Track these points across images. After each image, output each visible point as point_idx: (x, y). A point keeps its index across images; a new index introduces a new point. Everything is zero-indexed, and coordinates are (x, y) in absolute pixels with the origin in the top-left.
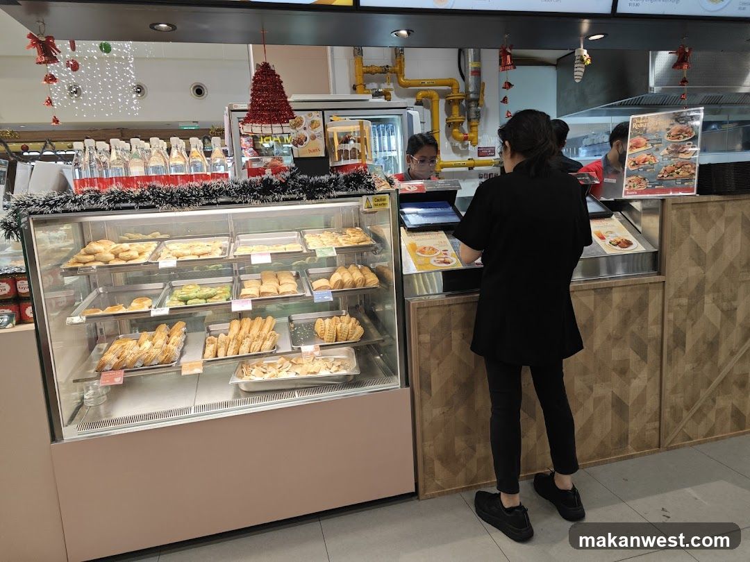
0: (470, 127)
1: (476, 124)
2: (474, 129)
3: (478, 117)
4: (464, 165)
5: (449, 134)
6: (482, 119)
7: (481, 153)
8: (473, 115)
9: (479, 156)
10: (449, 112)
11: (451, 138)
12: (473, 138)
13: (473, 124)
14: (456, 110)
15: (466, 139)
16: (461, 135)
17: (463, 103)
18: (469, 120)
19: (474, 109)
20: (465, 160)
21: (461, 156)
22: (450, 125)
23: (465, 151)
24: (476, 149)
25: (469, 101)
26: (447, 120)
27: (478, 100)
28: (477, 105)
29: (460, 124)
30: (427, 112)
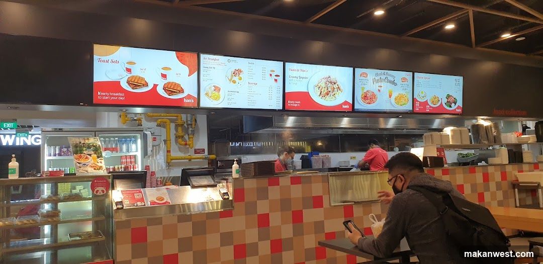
0: (189, 138)
1: (193, 137)
2: (191, 139)
3: (193, 133)
4: (186, 159)
5: (176, 142)
6: (196, 135)
7: (196, 152)
8: (190, 132)
9: (195, 153)
10: (176, 130)
11: (178, 144)
12: (191, 144)
13: (191, 137)
14: (180, 129)
15: (186, 144)
16: (183, 143)
17: (185, 125)
18: (188, 135)
19: (191, 129)
20: (187, 156)
21: (184, 153)
22: (177, 137)
23: (187, 151)
24: (193, 149)
25: (188, 125)
26: (175, 134)
27: (192, 125)
28: (191, 127)
29: (183, 137)
30: (164, 130)
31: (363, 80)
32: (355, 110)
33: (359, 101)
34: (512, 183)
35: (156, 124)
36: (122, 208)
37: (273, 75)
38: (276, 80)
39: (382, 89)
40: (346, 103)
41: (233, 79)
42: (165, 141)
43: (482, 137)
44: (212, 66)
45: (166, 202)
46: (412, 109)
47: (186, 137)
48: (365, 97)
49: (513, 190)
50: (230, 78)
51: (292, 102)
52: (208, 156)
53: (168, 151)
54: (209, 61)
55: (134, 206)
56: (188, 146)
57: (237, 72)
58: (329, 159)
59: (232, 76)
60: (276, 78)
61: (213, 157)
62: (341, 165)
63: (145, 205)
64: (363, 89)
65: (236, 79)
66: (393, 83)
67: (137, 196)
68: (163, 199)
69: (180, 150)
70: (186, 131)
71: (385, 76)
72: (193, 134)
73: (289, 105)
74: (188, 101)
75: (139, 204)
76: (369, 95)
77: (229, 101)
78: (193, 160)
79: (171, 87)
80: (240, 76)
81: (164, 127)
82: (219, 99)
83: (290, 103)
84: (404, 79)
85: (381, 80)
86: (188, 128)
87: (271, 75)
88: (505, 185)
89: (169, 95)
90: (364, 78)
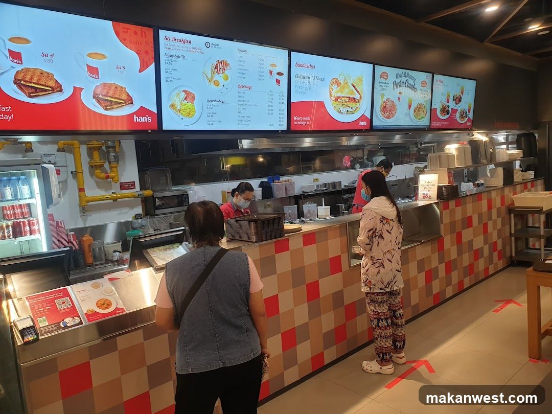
0: (111, 168)
1: (116, 165)
2: (114, 169)
3: (117, 159)
4: (108, 199)
5: (92, 174)
6: (120, 162)
7: (123, 186)
8: (112, 159)
9: (122, 189)
10: (90, 155)
11: (94, 177)
12: (115, 176)
13: (113, 165)
14: (96, 155)
15: (108, 177)
16: (103, 175)
17: (104, 148)
18: (110, 162)
19: (112, 154)
20: (108, 194)
21: (106, 191)
22: (93, 168)
23: (108, 187)
24: (118, 184)
25: (108, 147)
26: (89, 163)
27: (115, 147)
28: (115, 151)
29: (101, 166)
30: (70, 157)
31: (383, 83)
32: (373, 128)
33: (378, 114)
34: (508, 208)
35: (56, 147)
36: (37, 340)
37: (275, 72)
38: (278, 81)
39: (402, 96)
40: (363, 118)
41: (214, 80)
42: (75, 174)
43: (481, 156)
44: (180, 53)
45: (117, 309)
46: (429, 124)
47: (107, 166)
48: (384, 109)
49: (508, 216)
50: (209, 76)
51: (299, 119)
52: (142, 192)
53: (81, 190)
54: (174, 43)
55: (60, 328)
56: (109, 180)
57: (220, 66)
58: (292, 184)
59: (213, 73)
60: (278, 77)
61: (148, 193)
62: (305, 190)
63: (81, 323)
64: (383, 95)
65: (219, 77)
66: (413, 87)
67: (61, 305)
68: (109, 305)
69: (99, 186)
70: (105, 156)
71: (406, 78)
72: (118, 162)
73: (295, 123)
74: (143, 119)
75: (69, 321)
76: (389, 105)
77: (210, 119)
78: (118, 200)
79: (108, 93)
80: (226, 72)
81: (70, 151)
82: (193, 115)
83: (296, 121)
84: (424, 83)
85: (401, 84)
86: (108, 152)
87: (271, 72)
88: (504, 211)
89: (106, 109)
90: (385, 81)
